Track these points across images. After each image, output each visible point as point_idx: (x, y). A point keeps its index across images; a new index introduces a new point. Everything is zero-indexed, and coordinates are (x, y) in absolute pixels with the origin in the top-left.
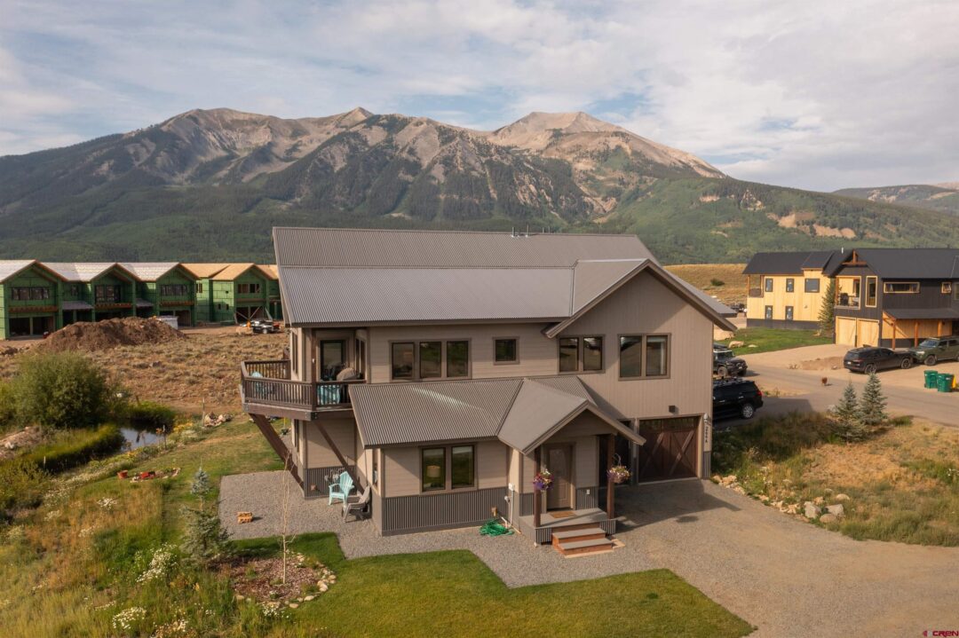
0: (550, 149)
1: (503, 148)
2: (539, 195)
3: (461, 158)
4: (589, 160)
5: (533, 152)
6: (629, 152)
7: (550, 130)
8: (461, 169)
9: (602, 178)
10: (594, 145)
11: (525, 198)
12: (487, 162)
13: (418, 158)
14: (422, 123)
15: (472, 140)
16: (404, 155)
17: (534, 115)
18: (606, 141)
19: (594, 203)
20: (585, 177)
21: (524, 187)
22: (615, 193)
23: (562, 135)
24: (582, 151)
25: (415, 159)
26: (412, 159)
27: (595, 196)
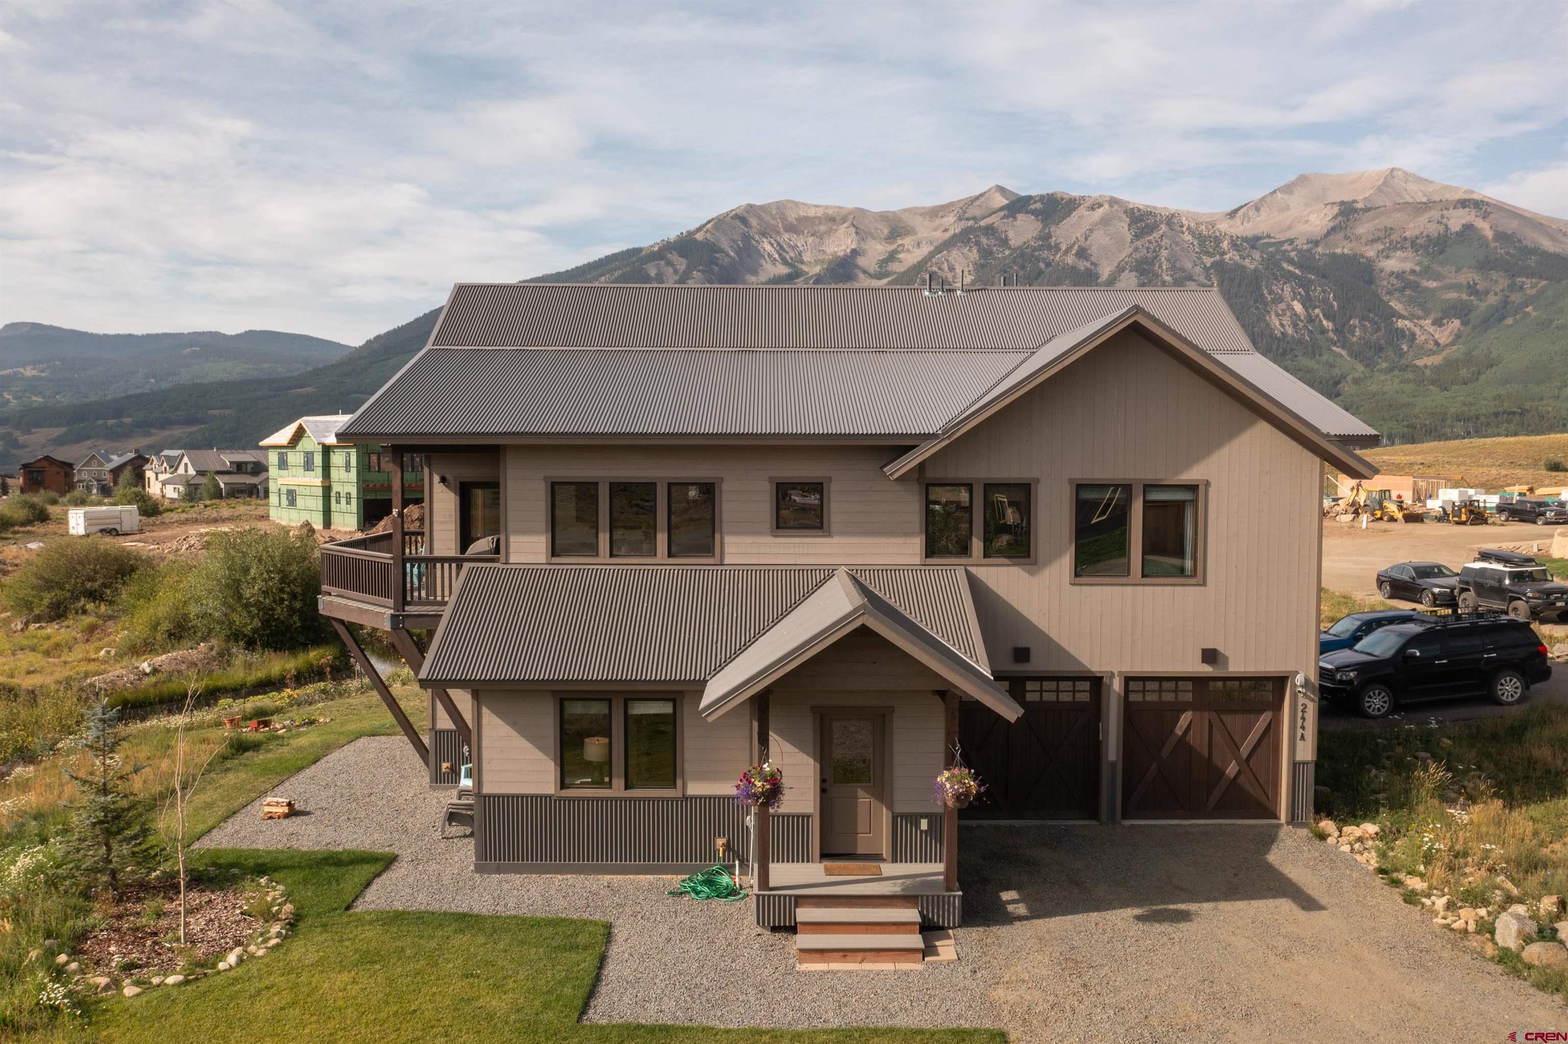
0: (1331, 238)
1: (1245, 239)
2: (1311, 320)
3: (1168, 260)
4: (1410, 254)
5: (1301, 243)
6: (1489, 234)
7: (1334, 203)
8: (1168, 279)
9: (1433, 284)
10: (1420, 225)
11: (1282, 325)
12: (1215, 265)
13: (1093, 264)
14: (1100, 205)
15: (1189, 228)
16: (1070, 259)
17: (1303, 180)
18: (1443, 217)
19: (1417, 330)
20: (1398, 284)
21: (1282, 306)
22: (1461, 311)
23: (1356, 211)
24: (1395, 237)
25: (1088, 265)
26: (1082, 265)
27: (1419, 318)
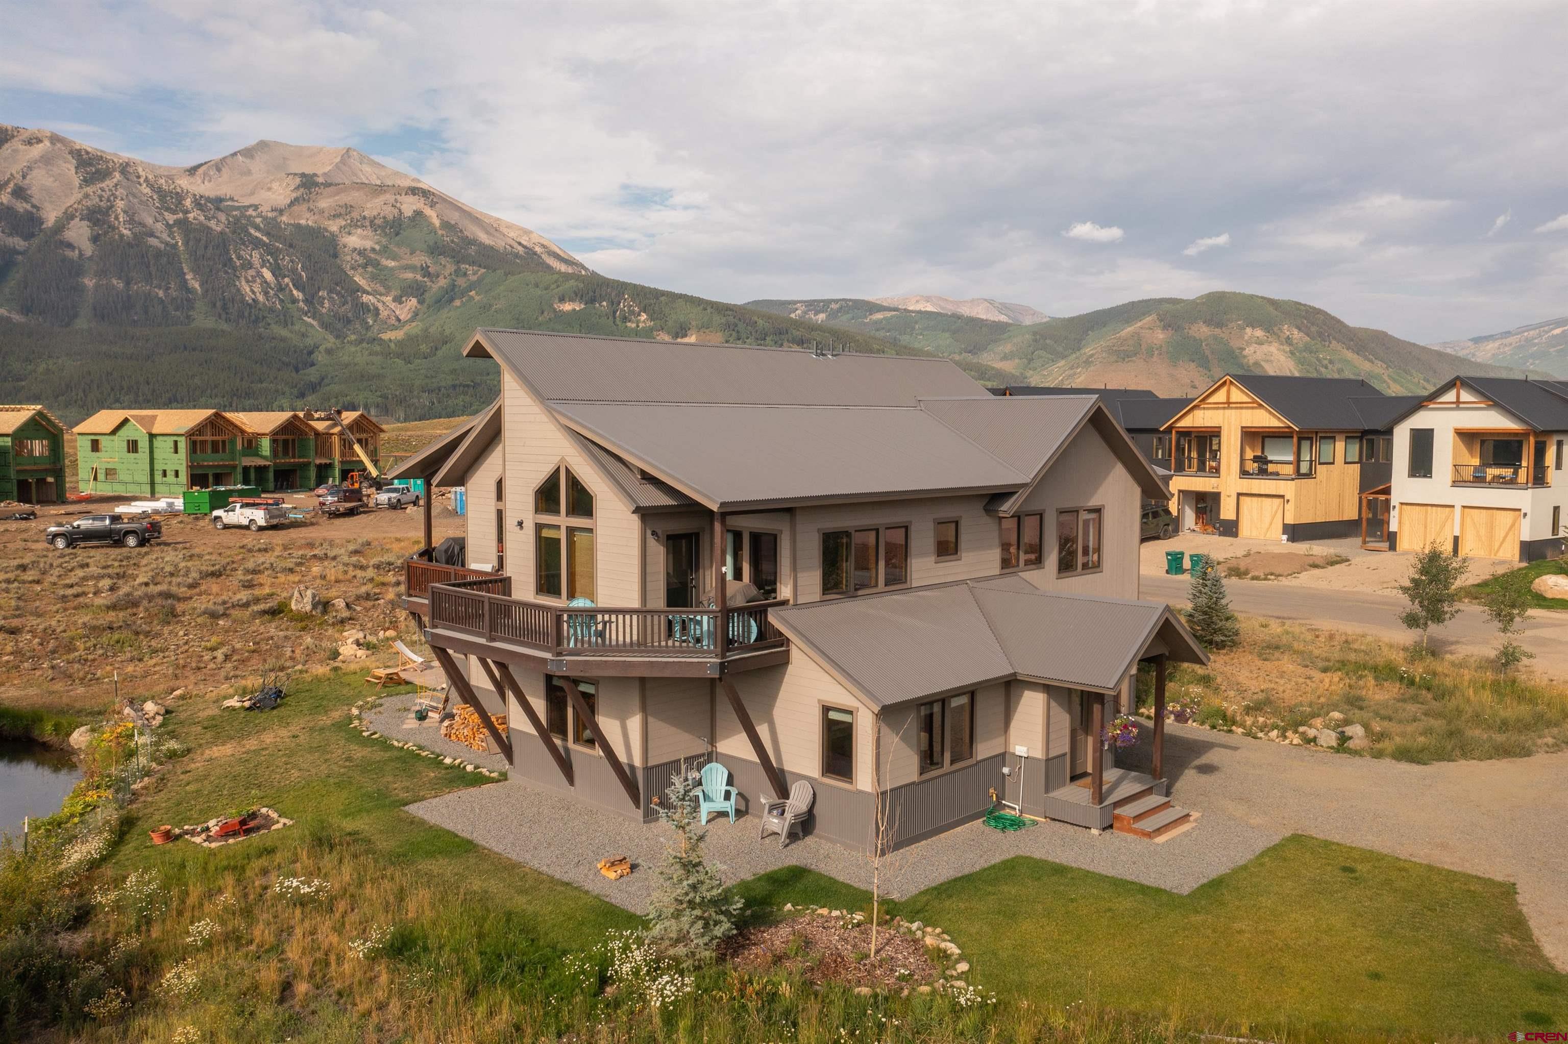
0: (295, 208)
1: (208, 200)
2: (281, 289)
3: (125, 212)
4: (369, 232)
5: (265, 209)
6: (437, 222)
7: (295, 174)
8: (126, 232)
9: (391, 264)
10: (374, 207)
11: (253, 292)
12: (178, 222)
13: (34, 206)
14: (39, 141)
15: (146, 180)
16: (5, 198)
17: (263, 145)
18: (396, 201)
19: (380, 306)
20: (361, 261)
21: (252, 272)
22: (417, 290)
23: (317, 184)
24: (355, 215)
25: (28, 207)
26: (21, 207)
27: (381, 295)
